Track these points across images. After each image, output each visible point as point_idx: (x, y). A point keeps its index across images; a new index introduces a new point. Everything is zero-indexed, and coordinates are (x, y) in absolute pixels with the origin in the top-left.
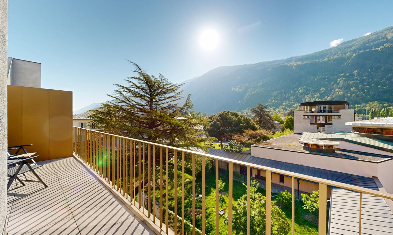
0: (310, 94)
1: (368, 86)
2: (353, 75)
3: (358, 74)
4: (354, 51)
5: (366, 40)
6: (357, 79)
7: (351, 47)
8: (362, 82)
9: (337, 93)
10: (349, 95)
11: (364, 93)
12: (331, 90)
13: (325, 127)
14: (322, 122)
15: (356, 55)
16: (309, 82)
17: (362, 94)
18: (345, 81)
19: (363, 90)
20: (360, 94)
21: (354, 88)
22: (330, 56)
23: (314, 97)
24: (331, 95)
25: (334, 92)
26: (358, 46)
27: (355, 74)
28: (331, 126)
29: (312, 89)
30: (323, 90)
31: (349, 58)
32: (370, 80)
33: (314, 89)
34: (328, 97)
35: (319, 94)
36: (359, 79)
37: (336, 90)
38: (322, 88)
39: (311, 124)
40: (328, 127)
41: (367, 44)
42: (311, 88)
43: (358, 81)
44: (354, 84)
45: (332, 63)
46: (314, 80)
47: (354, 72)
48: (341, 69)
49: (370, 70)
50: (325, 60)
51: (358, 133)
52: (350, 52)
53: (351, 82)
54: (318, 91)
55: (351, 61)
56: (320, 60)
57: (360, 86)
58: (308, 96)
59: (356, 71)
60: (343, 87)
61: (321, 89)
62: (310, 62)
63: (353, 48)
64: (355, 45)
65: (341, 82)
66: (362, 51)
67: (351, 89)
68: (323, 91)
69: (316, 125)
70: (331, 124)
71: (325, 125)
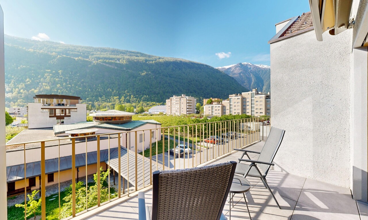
0: (11, 83)
1: (70, 85)
2: (58, 73)
3: (62, 74)
4: (59, 53)
5: (67, 47)
6: (61, 78)
7: (56, 49)
8: (66, 81)
9: (45, 87)
10: (55, 90)
11: (67, 90)
12: (38, 83)
13: (64, 119)
14: (61, 115)
15: (60, 57)
16: (10, 68)
17: (65, 91)
18: (51, 77)
19: (66, 88)
20: (64, 91)
21: (59, 85)
22: (36, 49)
23: (18, 88)
24: (38, 88)
25: (41, 85)
26: (61, 50)
27: (60, 73)
28: (69, 118)
29: (15, 78)
30: (29, 81)
31: (54, 57)
32: (71, 81)
33: (17, 79)
34: (35, 89)
35: (24, 85)
36: (63, 78)
37: (43, 84)
38: (28, 80)
39: (50, 117)
40: (66, 119)
41: (68, 52)
42: (13, 77)
43: (63, 80)
44: (59, 81)
45: (38, 56)
46: (17, 68)
47: (59, 71)
48: (48, 65)
49: (70, 73)
50: (30, 50)
51: (99, 121)
52: (55, 52)
53: (57, 79)
54: (23, 81)
55: (56, 61)
56: (24, 48)
57: (64, 84)
58: (9, 85)
59: (61, 71)
60: (50, 83)
61: (26, 79)
62: (11, 45)
63: (57, 50)
64: (59, 48)
65: (48, 77)
66: (65, 56)
67: (57, 85)
68: (29, 83)
69: (56, 118)
70: (70, 116)
71: (65, 118)
